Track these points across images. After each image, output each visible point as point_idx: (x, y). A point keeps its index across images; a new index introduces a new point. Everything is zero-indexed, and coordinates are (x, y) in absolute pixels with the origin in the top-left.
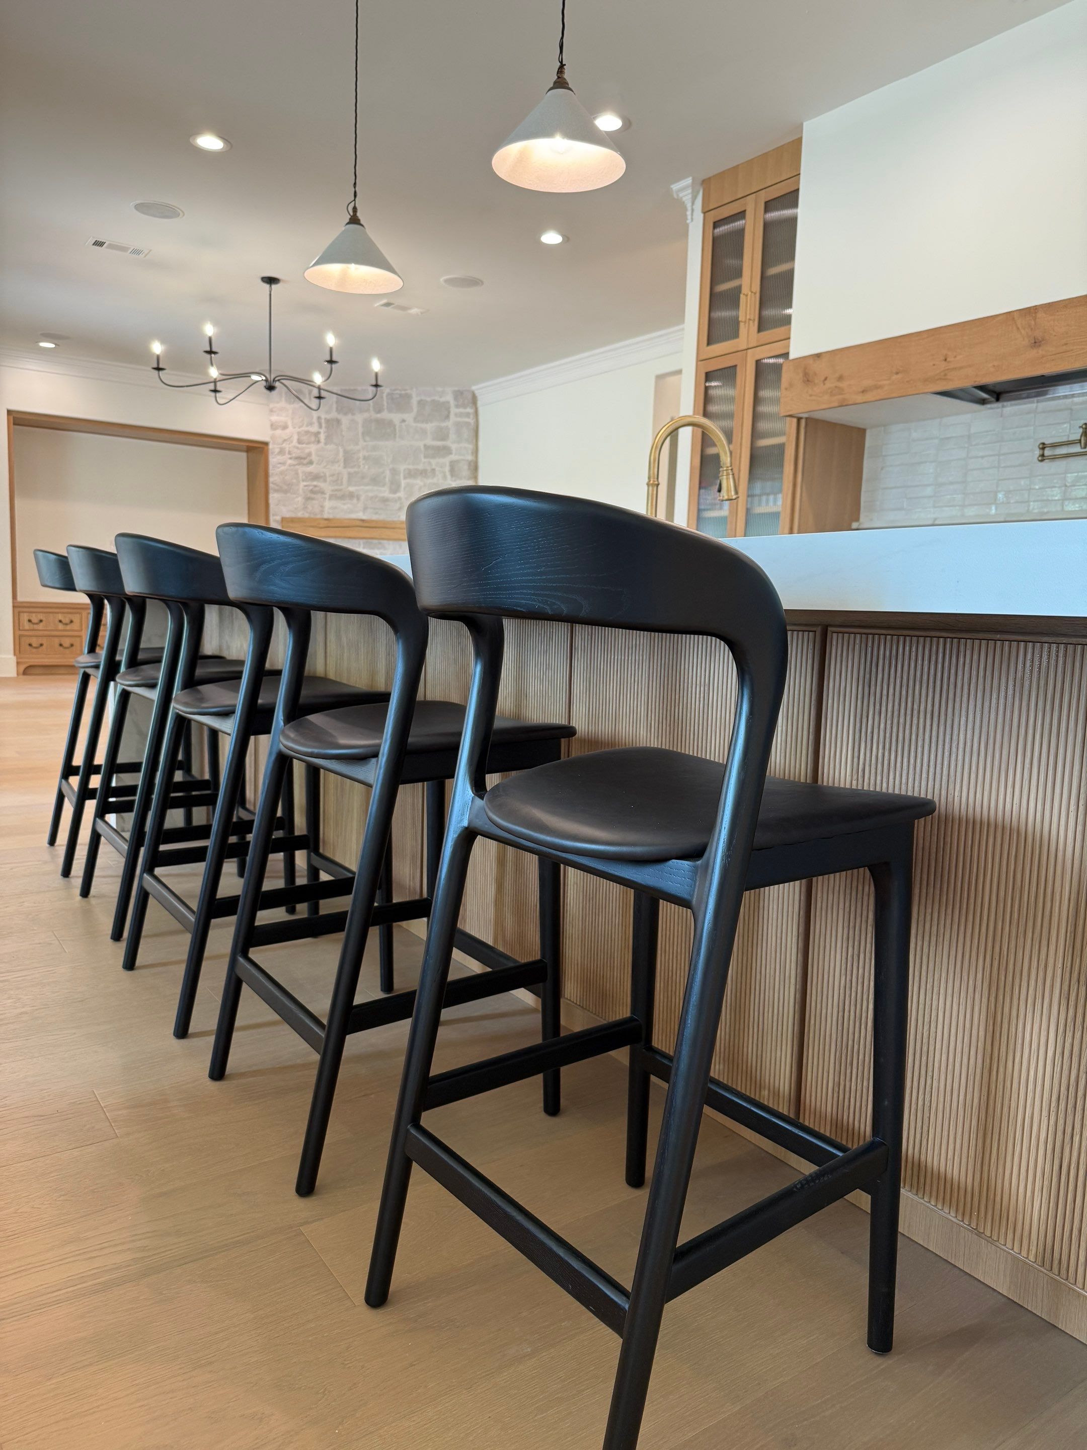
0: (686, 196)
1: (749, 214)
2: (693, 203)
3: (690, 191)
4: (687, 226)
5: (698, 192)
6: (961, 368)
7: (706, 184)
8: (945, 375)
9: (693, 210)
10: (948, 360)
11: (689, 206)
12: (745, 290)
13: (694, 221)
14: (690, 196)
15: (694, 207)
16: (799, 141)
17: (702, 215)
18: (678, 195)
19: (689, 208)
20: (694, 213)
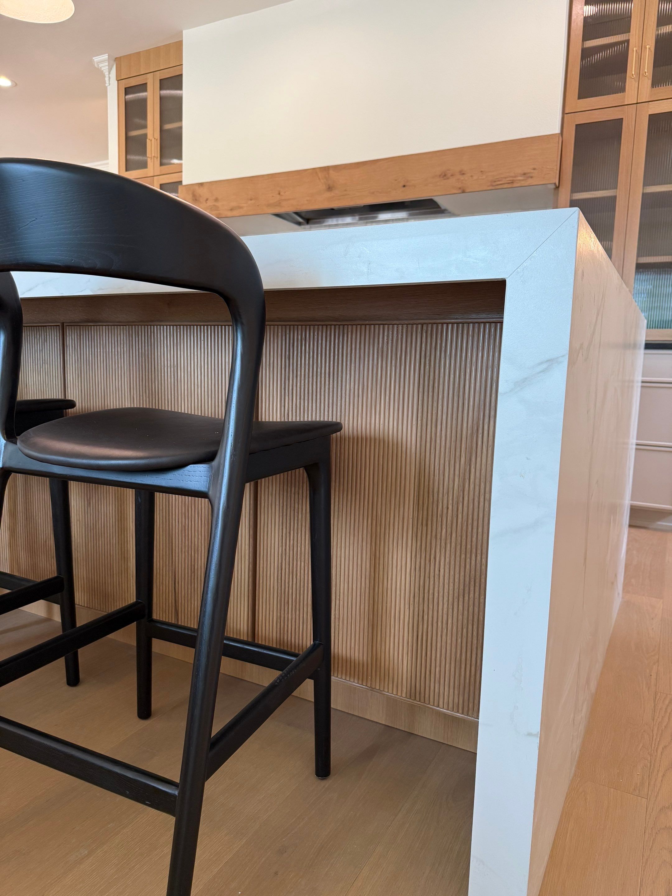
0: (104, 67)
1: (150, 87)
2: (109, 73)
3: (107, 64)
4: (106, 88)
5: (113, 66)
6: (289, 200)
7: (118, 61)
8: (280, 203)
9: (109, 78)
10: (281, 194)
11: (106, 74)
12: (150, 136)
13: (111, 85)
14: (107, 67)
15: (110, 75)
16: (181, 42)
17: (116, 82)
18: (98, 65)
19: (107, 76)
20: (111, 80)
